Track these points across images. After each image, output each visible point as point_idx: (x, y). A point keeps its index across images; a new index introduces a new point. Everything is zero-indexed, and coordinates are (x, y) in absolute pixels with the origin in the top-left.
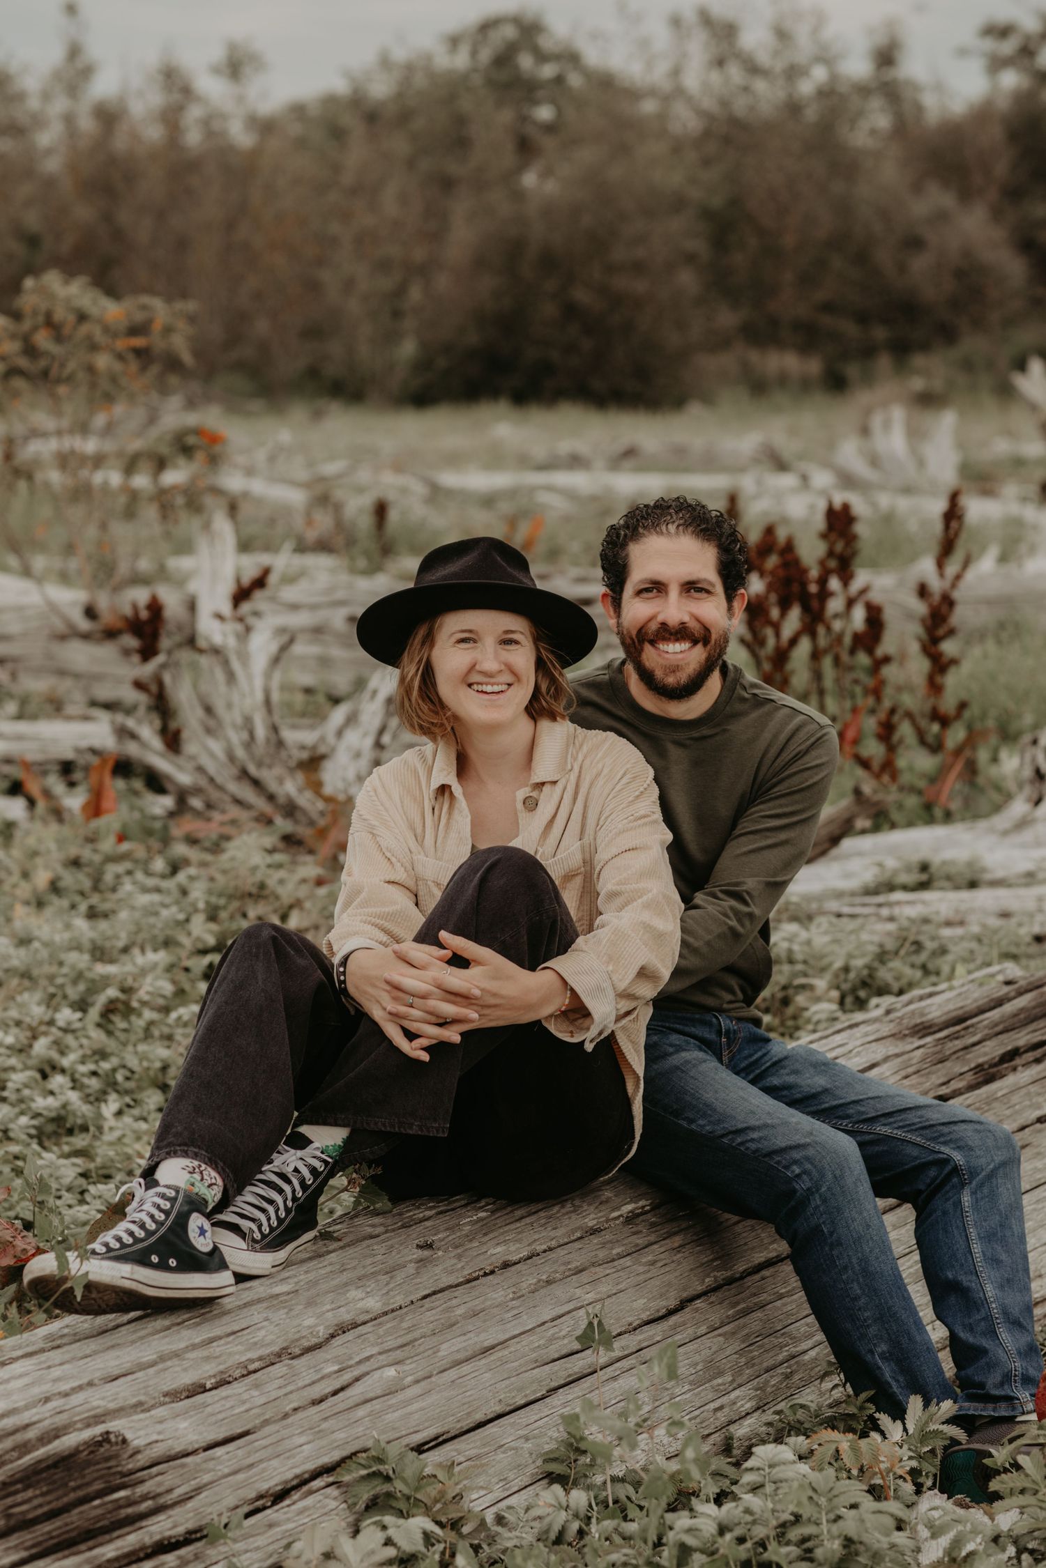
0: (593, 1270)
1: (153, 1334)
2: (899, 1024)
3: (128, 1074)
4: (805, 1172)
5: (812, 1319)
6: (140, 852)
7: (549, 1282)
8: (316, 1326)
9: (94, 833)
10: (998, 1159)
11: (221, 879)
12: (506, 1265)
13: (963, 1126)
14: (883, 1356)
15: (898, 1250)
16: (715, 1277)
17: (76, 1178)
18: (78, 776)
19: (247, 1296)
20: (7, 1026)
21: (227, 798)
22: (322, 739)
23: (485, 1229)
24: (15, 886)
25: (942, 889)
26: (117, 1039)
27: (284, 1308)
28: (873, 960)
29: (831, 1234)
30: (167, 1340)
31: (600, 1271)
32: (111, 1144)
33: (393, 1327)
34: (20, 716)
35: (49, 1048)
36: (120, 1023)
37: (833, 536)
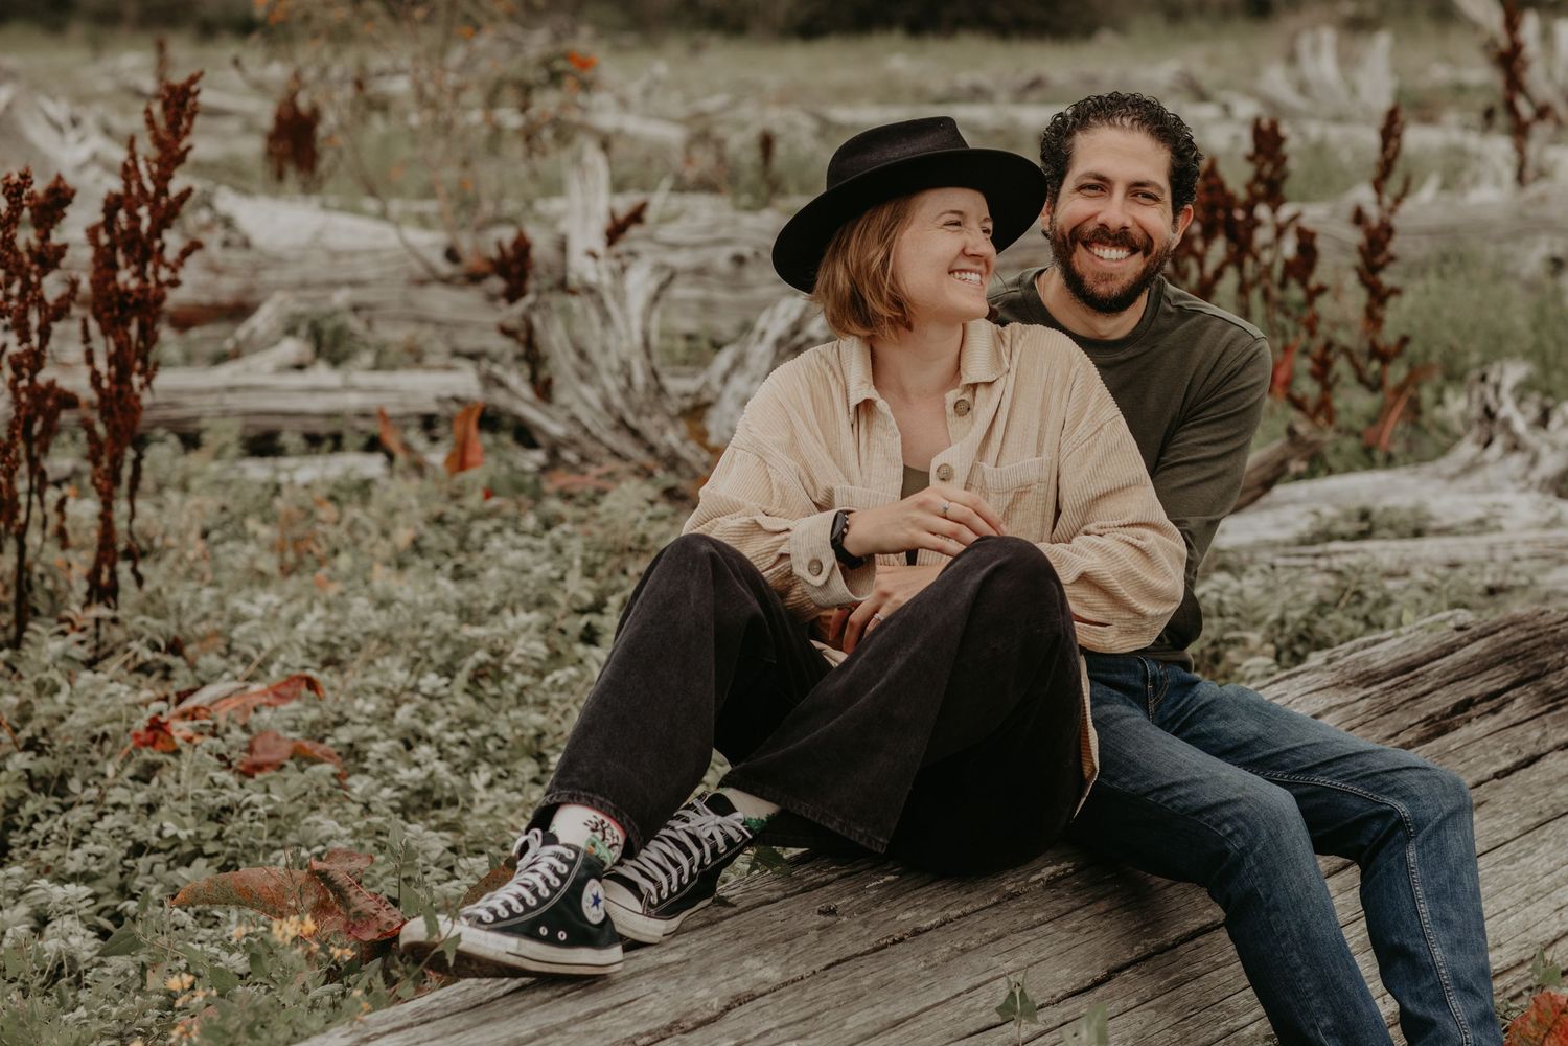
0: (1012, 937)
1: (531, 1007)
2: (1343, 672)
3: (500, 743)
4: (1237, 830)
5: (1250, 991)
6: (510, 509)
7: (964, 951)
8: (710, 997)
9: (459, 487)
10: (1447, 808)
11: (599, 533)
12: (917, 932)
13: (1408, 773)
14: (1326, 1032)
15: (1342, 916)
16: (1145, 945)
17: (444, 852)
18: (441, 430)
19: (634, 966)
20: (367, 693)
21: (603, 450)
22: (707, 384)
23: (894, 892)
24: (373, 546)
25: (1384, 538)
26: (488, 706)
27: (675, 978)
28: (1311, 612)
29: (1268, 897)
30: (547, 1013)
31: (1019, 938)
32: (482, 817)
33: (794, 999)
34: (377, 367)
35: (413, 716)
36: (491, 689)
37: (1260, 159)
